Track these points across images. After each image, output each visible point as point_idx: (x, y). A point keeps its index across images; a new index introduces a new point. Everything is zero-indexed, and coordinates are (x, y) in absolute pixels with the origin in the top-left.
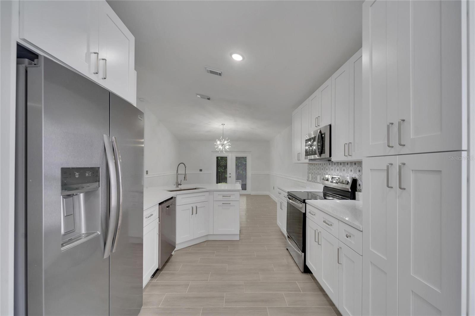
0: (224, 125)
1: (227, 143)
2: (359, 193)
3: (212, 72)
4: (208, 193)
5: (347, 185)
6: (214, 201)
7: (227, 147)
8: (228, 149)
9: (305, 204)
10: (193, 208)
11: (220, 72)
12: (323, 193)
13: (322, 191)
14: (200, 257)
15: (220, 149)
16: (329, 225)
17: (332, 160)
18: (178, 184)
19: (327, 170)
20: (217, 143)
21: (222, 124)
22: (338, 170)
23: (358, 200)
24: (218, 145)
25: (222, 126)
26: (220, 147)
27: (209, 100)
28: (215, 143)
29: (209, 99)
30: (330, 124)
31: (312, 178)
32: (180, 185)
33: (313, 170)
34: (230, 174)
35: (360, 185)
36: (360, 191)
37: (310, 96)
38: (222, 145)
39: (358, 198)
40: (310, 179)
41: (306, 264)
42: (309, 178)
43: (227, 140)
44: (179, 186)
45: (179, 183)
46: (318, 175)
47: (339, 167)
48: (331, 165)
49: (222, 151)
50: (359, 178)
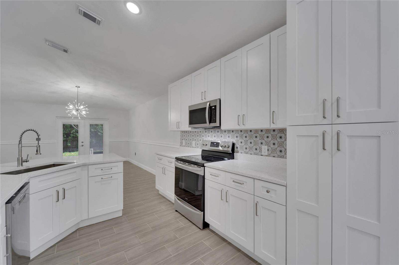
0: (79, 87)
1: (83, 108)
2: (238, 154)
3: (86, 15)
4: (79, 169)
5: (228, 148)
6: (88, 177)
7: (84, 113)
8: (85, 114)
9: (204, 167)
10: (58, 192)
11: (100, 20)
12: (201, 156)
13: (201, 154)
14: (79, 257)
15: (73, 114)
16: (242, 184)
17: (221, 129)
18: (22, 161)
19: (203, 136)
20: (68, 106)
21: (76, 87)
22: (215, 136)
23: (236, 159)
24: (71, 110)
25: (77, 88)
26: (74, 112)
27: (66, 53)
28: (66, 107)
29: (66, 51)
30: (220, 98)
31: (186, 143)
32: (27, 161)
33: (186, 136)
34: (82, 142)
35: (237, 148)
36: (238, 152)
37: (192, 73)
38: (77, 110)
39: (237, 157)
40: (184, 144)
41: (205, 221)
42: (182, 143)
43: (84, 105)
44: (24, 164)
45: (23, 159)
46: (193, 140)
47: (216, 133)
48: (207, 132)
49: (76, 118)
50: (236, 142)
